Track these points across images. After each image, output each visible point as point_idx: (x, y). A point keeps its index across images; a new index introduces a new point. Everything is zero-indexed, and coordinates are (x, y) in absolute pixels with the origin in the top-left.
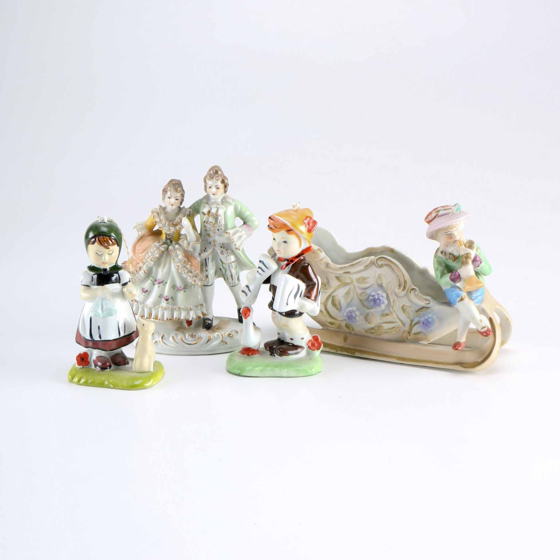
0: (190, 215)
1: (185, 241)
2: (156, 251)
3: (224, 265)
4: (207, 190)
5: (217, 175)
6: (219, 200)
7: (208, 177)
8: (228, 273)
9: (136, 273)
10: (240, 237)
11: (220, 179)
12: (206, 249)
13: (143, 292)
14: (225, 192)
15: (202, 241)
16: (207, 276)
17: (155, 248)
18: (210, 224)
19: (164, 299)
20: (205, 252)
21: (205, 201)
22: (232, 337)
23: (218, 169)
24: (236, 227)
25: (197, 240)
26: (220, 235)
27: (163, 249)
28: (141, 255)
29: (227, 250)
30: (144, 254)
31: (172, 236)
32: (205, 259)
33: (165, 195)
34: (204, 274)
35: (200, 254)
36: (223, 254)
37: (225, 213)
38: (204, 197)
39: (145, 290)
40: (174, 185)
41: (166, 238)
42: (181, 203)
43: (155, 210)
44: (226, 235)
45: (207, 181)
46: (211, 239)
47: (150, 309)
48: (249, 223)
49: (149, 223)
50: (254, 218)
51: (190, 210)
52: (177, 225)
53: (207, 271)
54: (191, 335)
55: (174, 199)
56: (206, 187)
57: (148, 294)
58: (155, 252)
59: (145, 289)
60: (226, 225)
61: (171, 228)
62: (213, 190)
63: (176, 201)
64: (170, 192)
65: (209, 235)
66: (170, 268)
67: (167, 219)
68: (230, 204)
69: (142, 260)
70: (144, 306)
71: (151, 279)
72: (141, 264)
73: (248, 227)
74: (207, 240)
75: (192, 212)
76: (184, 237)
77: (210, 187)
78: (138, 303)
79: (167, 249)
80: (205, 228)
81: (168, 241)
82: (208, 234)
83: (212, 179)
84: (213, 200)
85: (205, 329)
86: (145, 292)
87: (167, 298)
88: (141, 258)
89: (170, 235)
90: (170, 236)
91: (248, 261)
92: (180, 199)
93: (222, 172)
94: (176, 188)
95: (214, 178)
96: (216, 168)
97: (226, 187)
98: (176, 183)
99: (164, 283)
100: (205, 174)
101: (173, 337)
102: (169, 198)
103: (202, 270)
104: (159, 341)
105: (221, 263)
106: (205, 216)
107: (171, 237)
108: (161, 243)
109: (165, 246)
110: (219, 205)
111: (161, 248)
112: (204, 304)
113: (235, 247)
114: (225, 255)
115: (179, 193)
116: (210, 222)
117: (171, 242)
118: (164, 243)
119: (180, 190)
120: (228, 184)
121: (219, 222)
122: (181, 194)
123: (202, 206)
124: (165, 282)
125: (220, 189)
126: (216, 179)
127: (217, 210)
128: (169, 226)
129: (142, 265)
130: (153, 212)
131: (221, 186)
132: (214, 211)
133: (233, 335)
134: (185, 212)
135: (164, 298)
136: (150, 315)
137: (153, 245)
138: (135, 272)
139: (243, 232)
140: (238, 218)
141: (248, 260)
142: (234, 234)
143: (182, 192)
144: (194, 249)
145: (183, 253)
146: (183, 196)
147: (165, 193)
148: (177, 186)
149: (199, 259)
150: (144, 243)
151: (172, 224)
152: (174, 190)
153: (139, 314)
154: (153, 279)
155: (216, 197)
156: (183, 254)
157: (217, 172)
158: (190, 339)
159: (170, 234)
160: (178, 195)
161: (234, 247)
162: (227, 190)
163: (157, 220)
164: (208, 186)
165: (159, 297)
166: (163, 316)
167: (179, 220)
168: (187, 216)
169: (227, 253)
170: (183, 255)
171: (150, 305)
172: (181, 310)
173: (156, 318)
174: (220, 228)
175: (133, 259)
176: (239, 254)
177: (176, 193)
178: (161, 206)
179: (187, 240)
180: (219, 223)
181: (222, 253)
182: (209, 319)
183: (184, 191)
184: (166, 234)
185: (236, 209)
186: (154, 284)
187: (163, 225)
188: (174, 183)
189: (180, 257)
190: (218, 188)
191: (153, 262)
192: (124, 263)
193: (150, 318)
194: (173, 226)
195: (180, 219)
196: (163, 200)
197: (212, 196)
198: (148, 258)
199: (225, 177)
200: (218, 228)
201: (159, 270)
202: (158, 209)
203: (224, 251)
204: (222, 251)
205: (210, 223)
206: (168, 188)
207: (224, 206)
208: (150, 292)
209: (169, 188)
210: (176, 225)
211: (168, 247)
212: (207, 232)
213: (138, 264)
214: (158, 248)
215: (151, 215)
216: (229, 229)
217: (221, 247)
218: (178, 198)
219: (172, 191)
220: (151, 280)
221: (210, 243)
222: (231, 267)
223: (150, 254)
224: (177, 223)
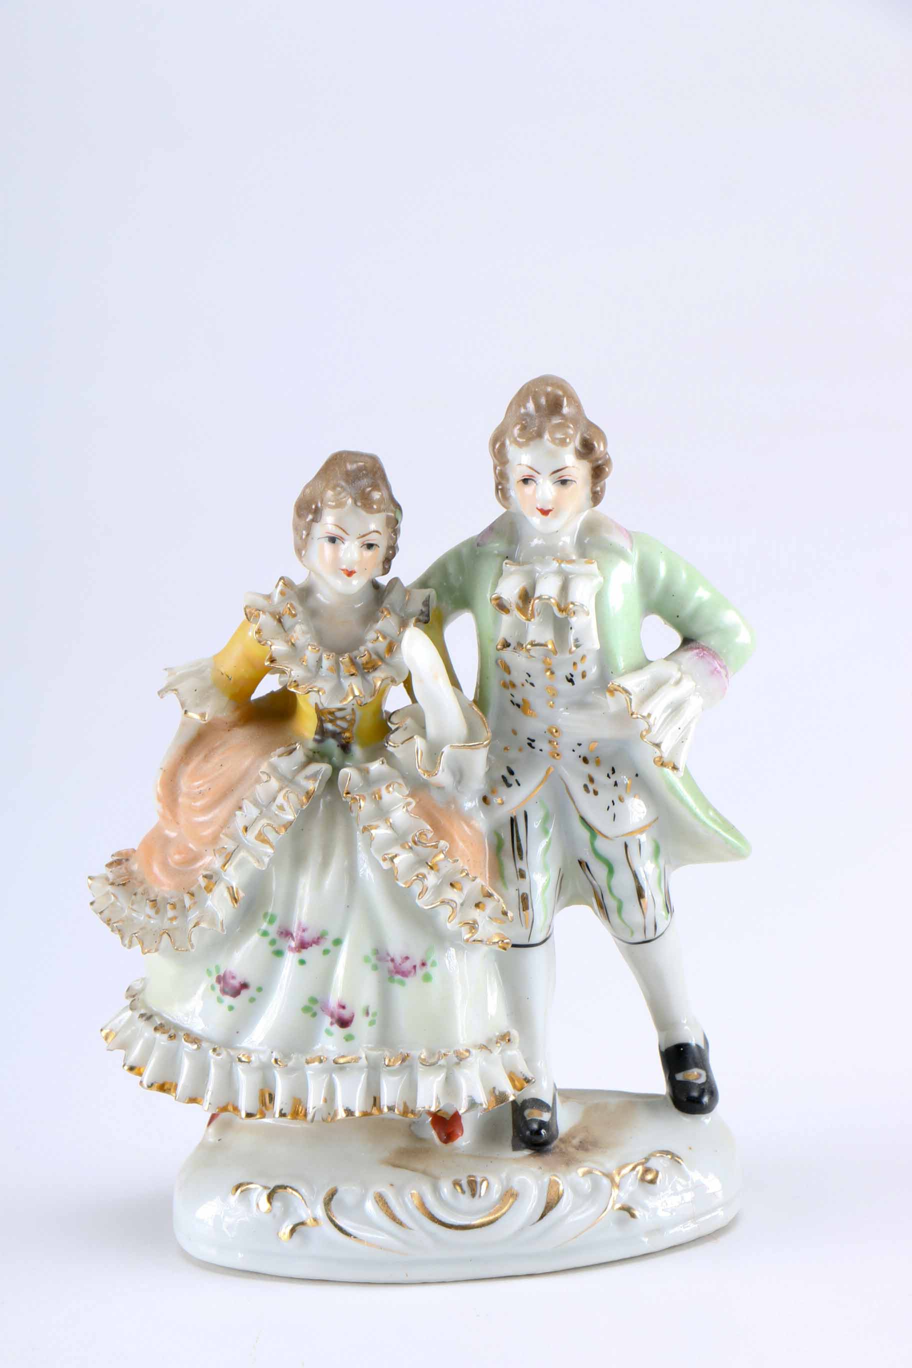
0: (428, 616)
1: (419, 742)
2: (284, 792)
3: (600, 843)
4: (512, 493)
5: (556, 420)
6: (567, 540)
7: (516, 431)
8: (623, 883)
9: (188, 901)
10: (676, 708)
11: (572, 438)
12: (511, 773)
13: (224, 992)
14: (596, 497)
15: (496, 734)
16: (525, 901)
17: (274, 784)
18: (532, 653)
19: (328, 1020)
20: (509, 785)
21: (497, 546)
22: (653, 1182)
23: (560, 393)
24: (650, 662)
25: (472, 736)
26: (581, 705)
27: (312, 786)
28: (201, 819)
29: (613, 771)
30: (220, 812)
31: (352, 722)
32: (513, 821)
33: (309, 528)
34: (513, 894)
35: (485, 800)
36: (596, 793)
37: (600, 597)
38: (492, 530)
39: (236, 983)
40: (352, 478)
41: (322, 732)
42: (387, 562)
43: (262, 602)
44: (612, 704)
45: (512, 451)
46: (532, 726)
47: (265, 1068)
48: (713, 642)
49: (231, 666)
50: (729, 617)
51: (426, 592)
52: (375, 668)
53: (522, 874)
54: (464, 1183)
55: (357, 543)
56: (507, 480)
57: (252, 1000)
58: (274, 799)
59: (233, 977)
60: (604, 657)
61: (346, 683)
62: (539, 494)
63: (369, 554)
64: (335, 511)
65: (521, 706)
66: (351, 870)
67: (322, 641)
68: (621, 554)
69: (215, 839)
70: (231, 1061)
71: (264, 926)
72: (212, 861)
73: (710, 659)
74: (515, 732)
75: (433, 604)
76: (409, 721)
77: (525, 481)
78: (204, 1045)
79: (332, 782)
80: (506, 675)
81: (332, 744)
82: (517, 699)
83: (537, 441)
84: (536, 542)
85: (526, 1152)
86: (235, 993)
87: (346, 1014)
88: (207, 832)
89: (339, 714)
90: (339, 722)
91: (715, 821)
92: (382, 542)
93: (578, 406)
94: (363, 491)
95: (547, 436)
96: (549, 389)
97: (598, 472)
98: (360, 469)
99: (327, 944)
100: (496, 416)
101: (382, 1202)
102: (333, 540)
103: (498, 872)
104: (315, 1220)
105: (585, 834)
106: (505, 618)
107: (344, 724)
108: (299, 755)
109: (324, 768)
110: (571, 561)
111: (301, 779)
112: (515, 1033)
113: (658, 754)
114: (605, 796)
115: (377, 515)
116: (533, 644)
117: (345, 748)
118: (314, 756)
119: (382, 499)
120: (608, 462)
121: (576, 640)
122: (388, 518)
123: (488, 569)
124: (331, 937)
125: (571, 488)
126: (553, 440)
127: (565, 589)
128: (339, 676)
129: (217, 863)
130: (251, 614)
131: (579, 470)
132: (548, 588)
133: (657, 1173)
134: (405, 604)
135: (332, 1016)
136: (267, 1098)
137: (264, 767)
138: (183, 901)
139: (688, 685)
140: (655, 620)
141: (711, 813)
142: (649, 694)
143: (392, 507)
144: (460, 775)
145: (409, 795)
146: (393, 525)
147: (310, 517)
148: (365, 482)
149: (481, 822)
150: (216, 759)
151: (353, 662)
152: (355, 502)
153: (208, 1097)
154: (273, 930)
155: (553, 524)
156: (410, 799)
157: (554, 407)
158: (465, 1200)
159: (340, 710)
160: (373, 527)
161: (645, 756)
162: (603, 490)
163: (279, 647)
164: (515, 474)
165: (306, 1009)
166: (330, 1099)
167: (382, 644)
168: (418, 620)
169: (616, 784)
170: (410, 808)
171: (264, 1052)
172: (411, 1067)
173: (297, 1111)
174: (581, 667)
175: (167, 841)
176: (672, 788)
177: (363, 513)
178: (287, 583)
179: (424, 735)
180: (577, 646)
181: (591, 787)
182: (538, 1104)
183: (398, 507)
184: (321, 713)
185: (646, 576)
186: (279, 953)
187: (307, 668)
188: (349, 467)
189: (400, 815)
190: (564, 482)
191: (272, 847)
192: (118, 862)
193: (263, 1116)
194: (353, 671)
195: (384, 637)
196: (299, 551)
197: (536, 520)
198: (246, 829)
199: (590, 425)
200: (567, 670)
201: (301, 886)
202: (276, 598)
203: (600, 776)
204: (592, 780)
205: (535, 651)
206: (323, 492)
207: (594, 566)
208: (260, 989)
209: (330, 493)
210: (370, 667)
211: (336, 770)
212: (514, 692)
213: (196, 858)
214: (287, 781)
215: (242, 629)
216: (623, 675)
217: (585, 760)
218: (373, 538)
219: (347, 507)
220: (265, 934)
221: (531, 743)
222: (633, 849)
223: (251, 811)
224: (374, 657)
